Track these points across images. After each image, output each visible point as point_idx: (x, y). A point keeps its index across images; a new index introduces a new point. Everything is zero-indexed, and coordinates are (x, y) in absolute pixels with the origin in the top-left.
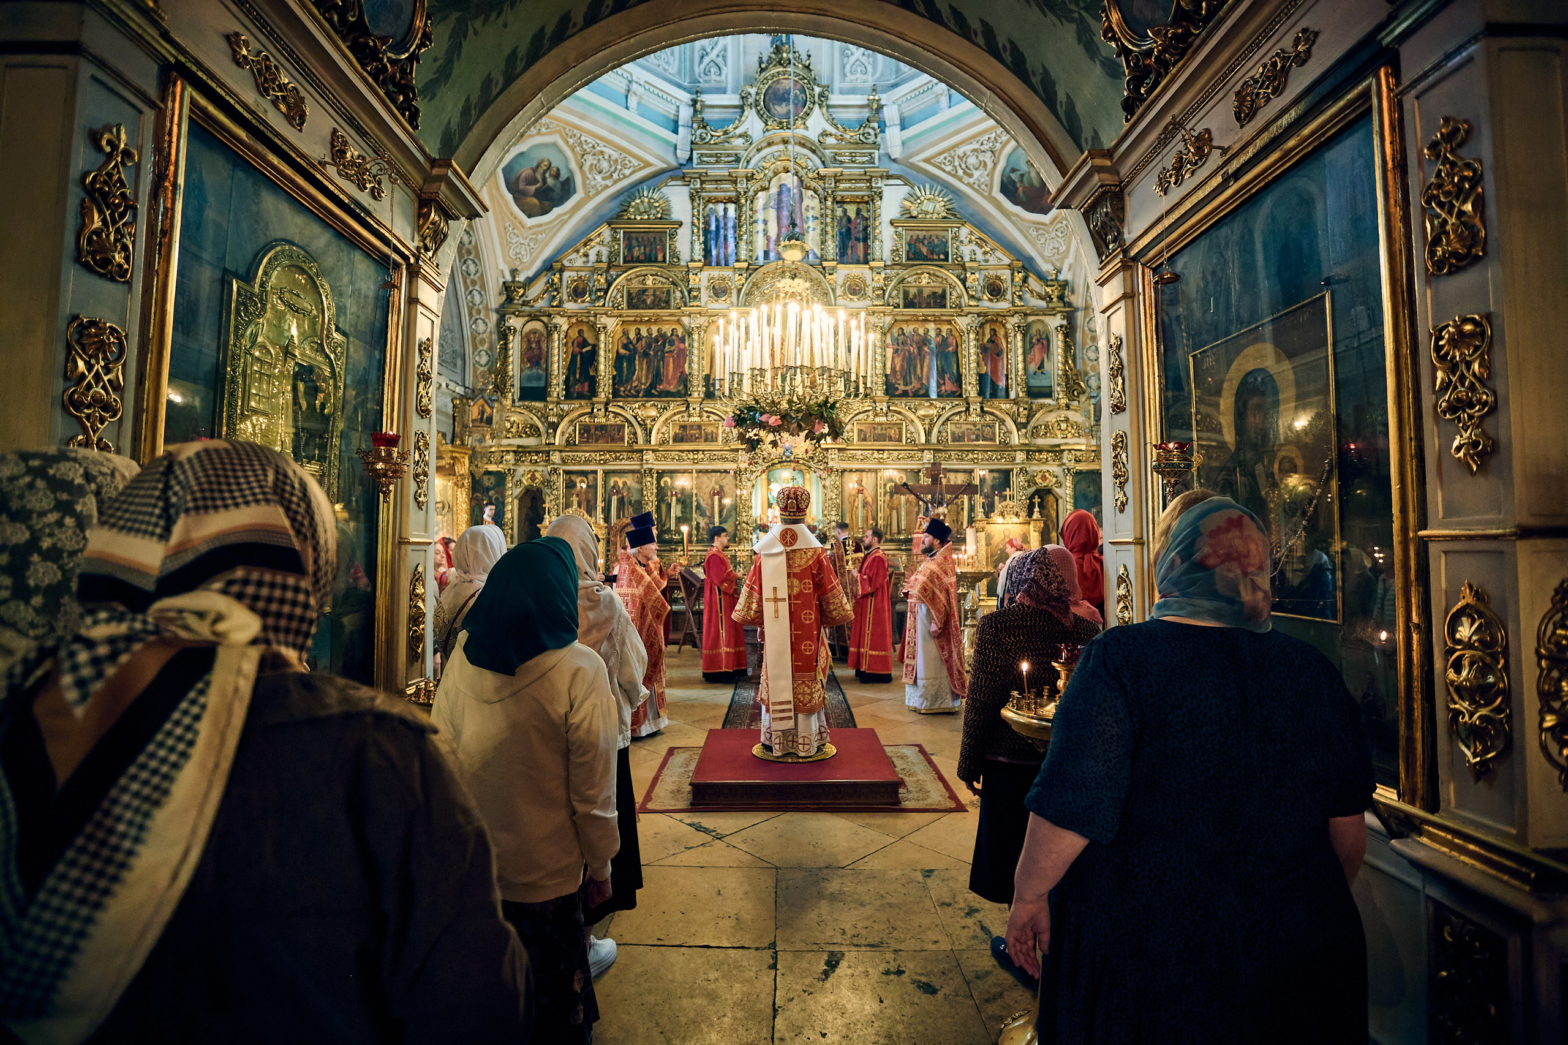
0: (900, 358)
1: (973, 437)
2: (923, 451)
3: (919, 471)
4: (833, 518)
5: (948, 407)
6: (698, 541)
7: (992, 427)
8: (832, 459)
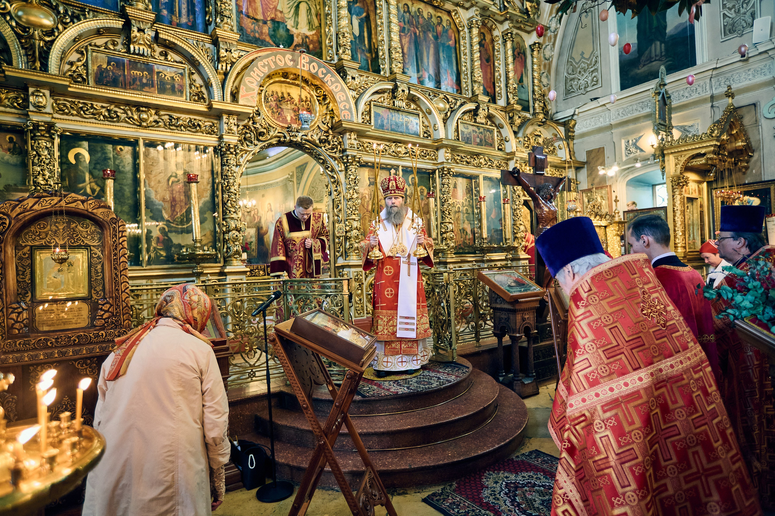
0: (407, 39)
1: (478, 140)
2: (437, 149)
3: (434, 172)
4: (355, 224)
5: (459, 103)
6: (149, 263)
7: (491, 132)
8: (352, 146)
